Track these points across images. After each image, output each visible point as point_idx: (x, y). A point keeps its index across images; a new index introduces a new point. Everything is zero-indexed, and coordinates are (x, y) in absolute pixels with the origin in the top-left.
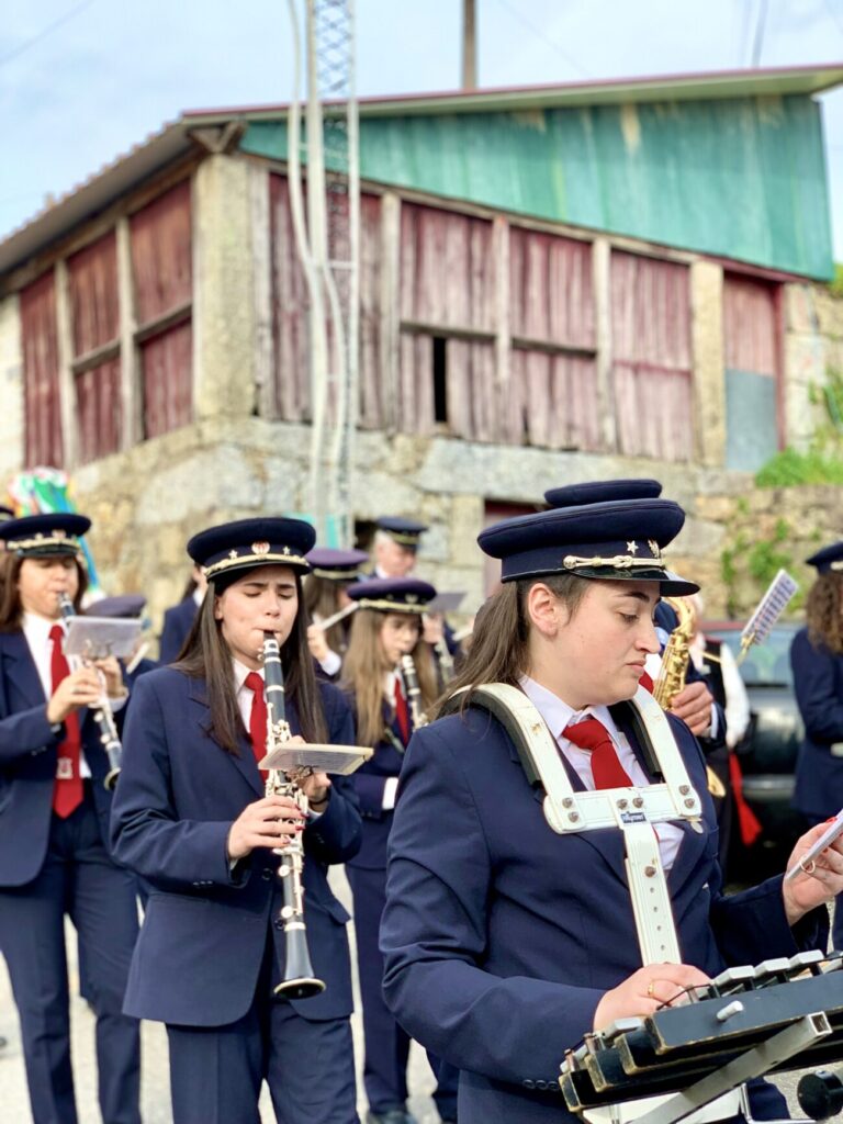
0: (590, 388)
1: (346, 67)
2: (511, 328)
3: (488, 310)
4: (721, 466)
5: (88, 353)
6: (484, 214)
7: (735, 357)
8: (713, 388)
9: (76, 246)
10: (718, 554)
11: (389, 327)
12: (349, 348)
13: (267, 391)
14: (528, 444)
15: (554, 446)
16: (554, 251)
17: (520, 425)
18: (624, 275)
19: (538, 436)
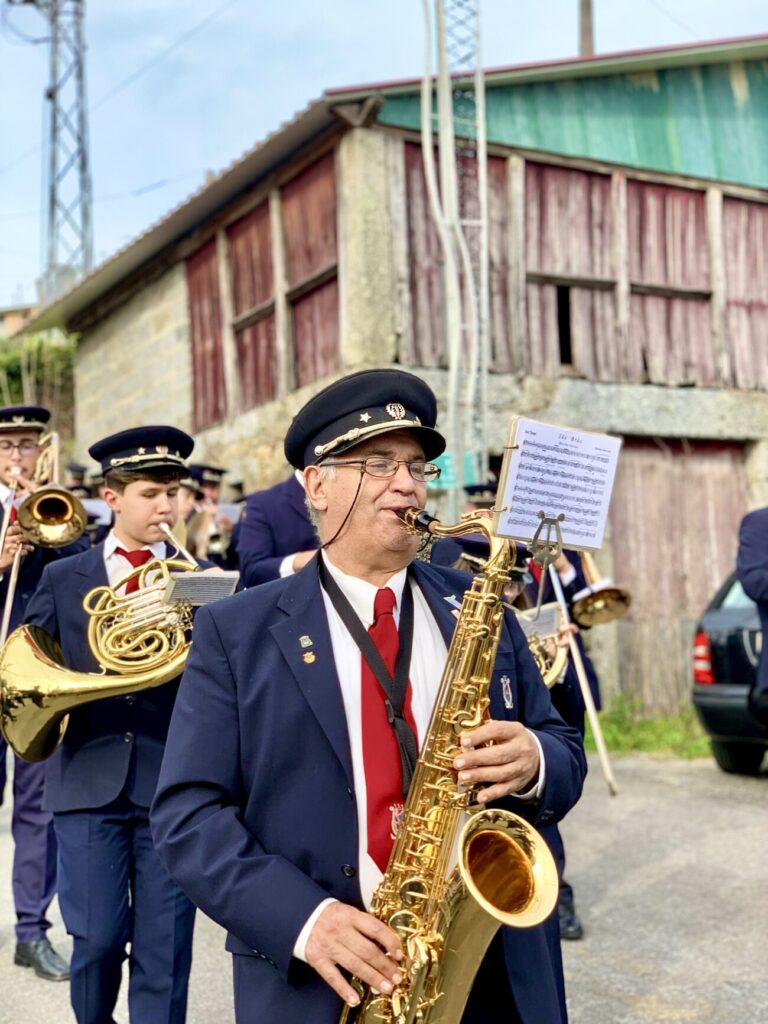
0: (706, 327)
1: (472, 41)
2: (630, 275)
3: (607, 259)
5: (246, 313)
6: (603, 170)
9: (234, 216)
11: (516, 279)
12: (480, 297)
13: (407, 340)
14: (647, 382)
15: (672, 382)
16: (669, 201)
17: (639, 365)
18: (737, 221)
19: (657, 374)
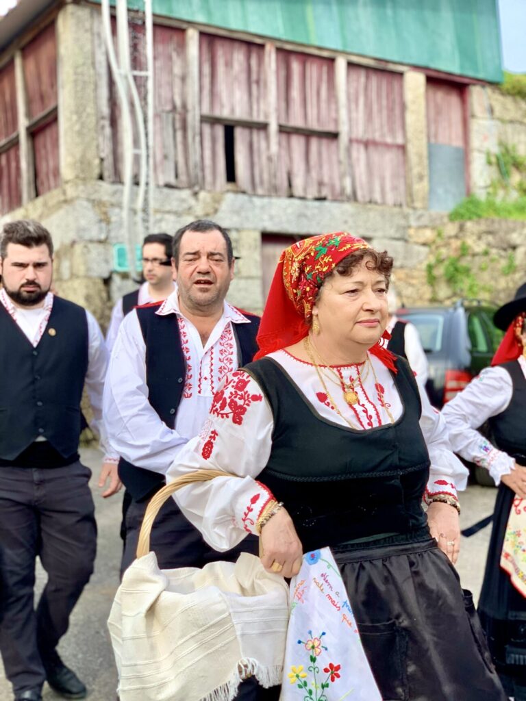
0: (334, 158)
2: (278, 118)
3: (262, 106)
4: (425, 208)
6: (258, 41)
7: (436, 136)
8: (420, 156)
10: (424, 266)
11: (193, 119)
13: (108, 163)
14: (291, 196)
15: (310, 196)
16: (308, 66)
17: (286, 184)
18: (358, 81)
19: (298, 190)
